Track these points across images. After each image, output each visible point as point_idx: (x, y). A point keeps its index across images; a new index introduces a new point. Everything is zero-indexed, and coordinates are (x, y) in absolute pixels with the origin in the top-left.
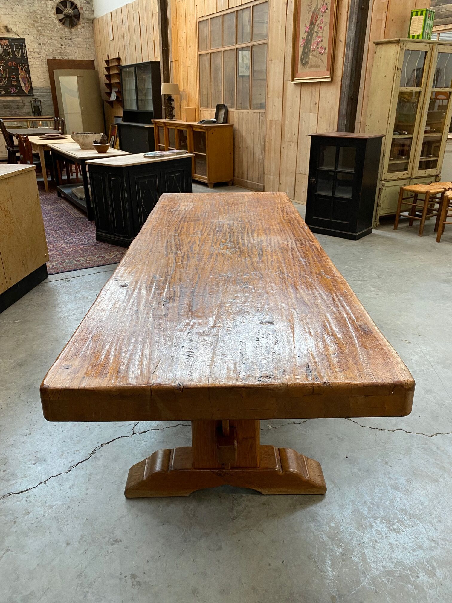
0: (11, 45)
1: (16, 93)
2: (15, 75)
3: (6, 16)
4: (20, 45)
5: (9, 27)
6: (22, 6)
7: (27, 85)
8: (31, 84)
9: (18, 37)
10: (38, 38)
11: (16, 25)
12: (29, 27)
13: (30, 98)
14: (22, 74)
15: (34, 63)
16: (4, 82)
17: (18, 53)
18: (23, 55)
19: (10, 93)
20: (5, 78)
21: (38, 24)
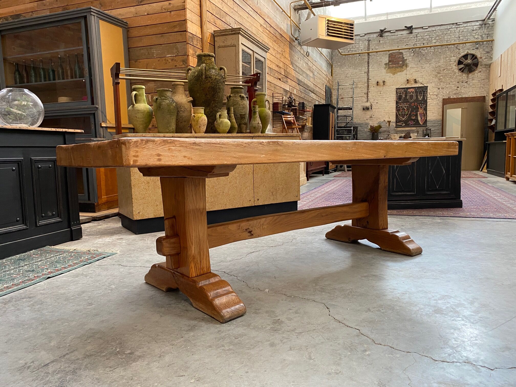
0: (416, 92)
1: (413, 125)
2: (415, 112)
3: (417, 72)
4: (423, 91)
5: (417, 80)
6: (430, 64)
7: (423, 118)
8: (426, 117)
9: (422, 86)
10: (439, 84)
11: (422, 77)
12: (433, 77)
13: (424, 128)
14: (421, 111)
15: (432, 102)
16: (405, 117)
17: (421, 96)
18: (424, 98)
19: (409, 125)
20: (407, 114)
21: (440, 75)
